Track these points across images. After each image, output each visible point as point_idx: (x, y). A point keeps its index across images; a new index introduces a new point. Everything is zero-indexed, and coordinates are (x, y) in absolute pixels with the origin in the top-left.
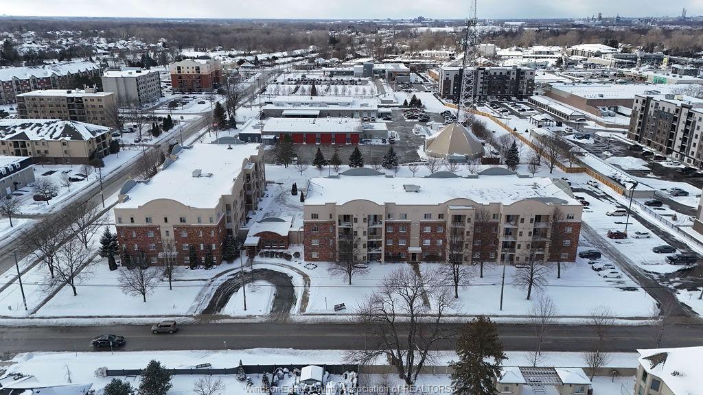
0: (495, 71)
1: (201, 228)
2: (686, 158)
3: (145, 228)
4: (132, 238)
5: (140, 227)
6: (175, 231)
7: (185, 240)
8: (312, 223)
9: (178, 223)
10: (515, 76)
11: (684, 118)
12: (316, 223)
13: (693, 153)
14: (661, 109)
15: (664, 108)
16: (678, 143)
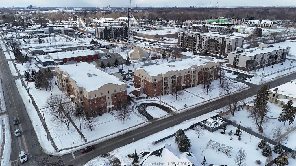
0: (118, 28)
1: (121, 93)
2: (201, 50)
3: (100, 98)
4: (95, 103)
5: (98, 98)
6: (112, 96)
7: (115, 99)
8: (155, 83)
9: (113, 93)
10: (125, 29)
11: (198, 38)
12: (156, 82)
13: (203, 48)
14: (189, 36)
15: (190, 35)
16: (197, 45)
